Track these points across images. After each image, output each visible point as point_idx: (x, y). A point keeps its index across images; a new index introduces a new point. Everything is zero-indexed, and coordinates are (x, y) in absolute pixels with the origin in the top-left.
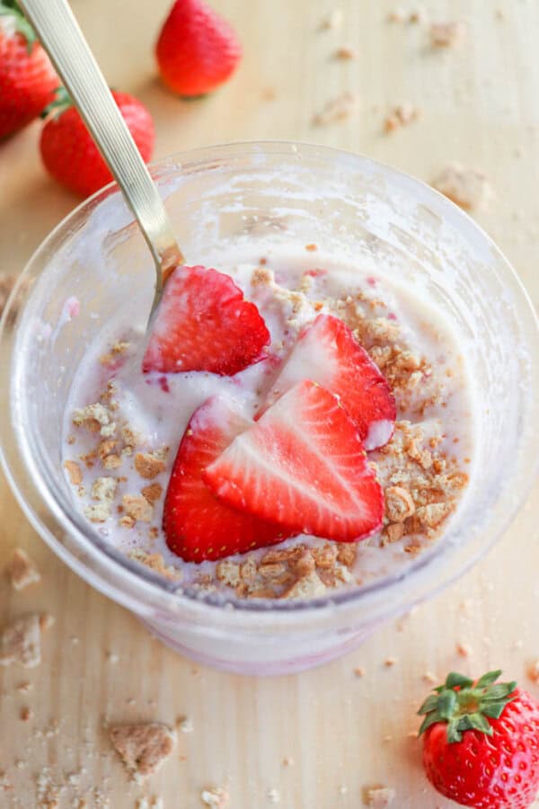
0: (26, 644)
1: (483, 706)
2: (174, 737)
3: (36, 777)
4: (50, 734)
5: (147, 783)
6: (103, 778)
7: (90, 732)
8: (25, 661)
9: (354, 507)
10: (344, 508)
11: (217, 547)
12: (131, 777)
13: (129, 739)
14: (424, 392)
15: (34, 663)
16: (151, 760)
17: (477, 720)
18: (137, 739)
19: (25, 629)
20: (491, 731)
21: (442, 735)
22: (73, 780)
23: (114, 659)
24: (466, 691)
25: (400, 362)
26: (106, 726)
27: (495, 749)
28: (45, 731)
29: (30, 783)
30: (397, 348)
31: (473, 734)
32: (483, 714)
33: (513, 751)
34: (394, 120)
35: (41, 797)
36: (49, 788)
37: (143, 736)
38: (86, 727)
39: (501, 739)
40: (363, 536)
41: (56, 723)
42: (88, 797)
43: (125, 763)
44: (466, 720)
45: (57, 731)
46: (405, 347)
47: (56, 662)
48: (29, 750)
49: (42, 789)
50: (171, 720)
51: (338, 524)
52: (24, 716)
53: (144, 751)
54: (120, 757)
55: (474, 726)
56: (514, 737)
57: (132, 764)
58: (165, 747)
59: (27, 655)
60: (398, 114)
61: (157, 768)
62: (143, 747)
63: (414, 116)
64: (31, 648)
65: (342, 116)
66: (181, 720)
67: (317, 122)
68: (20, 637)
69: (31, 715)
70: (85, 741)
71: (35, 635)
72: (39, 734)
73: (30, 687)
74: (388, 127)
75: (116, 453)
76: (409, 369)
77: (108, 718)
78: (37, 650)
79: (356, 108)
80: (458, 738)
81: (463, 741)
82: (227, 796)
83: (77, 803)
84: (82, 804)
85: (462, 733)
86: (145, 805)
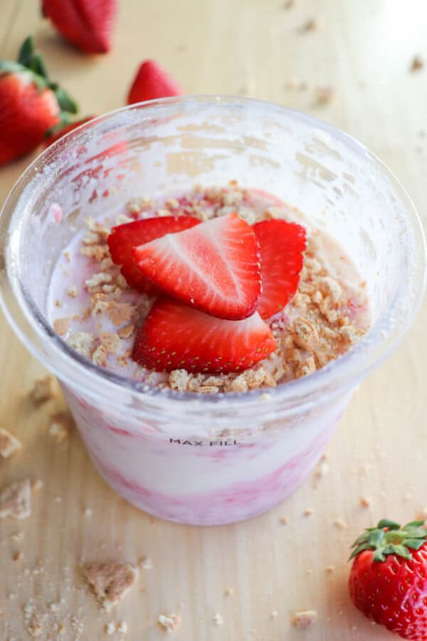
0: (19, 500)
1: (405, 541)
2: (136, 572)
3: (23, 607)
4: (36, 572)
5: (114, 611)
6: (78, 607)
7: (69, 569)
8: (17, 512)
13: (100, 573)
15: (25, 514)
16: (117, 590)
17: (400, 550)
18: (106, 573)
19: (19, 488)
23: (89, 513)
24: (393, 532)
26: (81, 565)
27: (412, 572)
28: (32, 569)
29: (18, 611)
31: (395, 558)
32: (406, 546)
35: (27, 622)
36: (34, 616)
37: (112, 570)
38: (65, 565)
39: (418, 565)
41: (41, 562)
42: (66, 622)
43: (96, 594)
44: (390, 548)
45: (42, 570)
47: (43, 515)
48: (19, 585)
49: (28, 616)
50: (134, 559)
52: (16, 557)
53: (112, 583)
54: (92, 587)
57: (102, 594)
58: (128, 579)
59: (20, 508)
61: (123, 596)
62: (111, 578)
64: (23, 503)
66: (141, 560)
68: (15, 494)
69: (22, 556)
70: (64, 577)
71: (26, 493)
72: (27, 572)
73: (22, 535)
77: (83, 559)
78: (28, 504)
80: (382, 558)
81: (385, 562)
82: (179, 619)
83: (56, 627)
84: (60, 627)
85: (386, 555)
86: (112, 628)
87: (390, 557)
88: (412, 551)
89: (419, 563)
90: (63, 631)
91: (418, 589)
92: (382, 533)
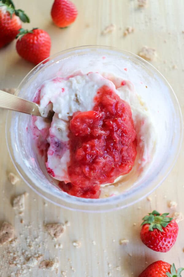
1: (161, 222)
2: (64, 227)
3: (26, 239)
4: (29, 227)
5: (58, 241)
6: (45, 239)
7: (41, 226)
12: (53, 239)
13: (52, 229)
16: (58, 234)
17: (159, 227)
18: (54, 229)
20: (162, 231)
22: (36, 240)
23: (46, 205)
24: (157, 217)
26: (45, 225)
27: (162, 236)
28: (28, 226)
29: (25, 240)
31: (157, 230)
32: (161, 225)
33: (167, 237)
34: (126, 32)
35: (28, 244)
36: (30, 242)
37: (56, 228)
38: (39, 224)
39: (165, 233)
41: (31, 224)
42: (41, 244)
43: (51, 235)
44: (156, 225)
45: (31, 226)
48: (24, 231)
49: (28, 242)
50: (63, 222)
52: (21, 221)
53: (56, 232)
54: (49, 234)
55: (158, 228)
57: (53, 236)
58: (62, 230)
60: (128, 30)
61: (60, 237)
62: (56, 231)
63: (133, 30)
65: (110, 32)
66: (66, 222)
67: (102, 34)
69: (23, 222)
70: (39, 229)
72: (26, 227)
73: (23, 214)
74: (125, 35)
77: (45, 222)
79: (115, 29)
80: (152, 230)
81: (153, 231)
82: (80, 244)
83: (38, 246)
84: (39, 246)
85: (154, 229)
86: (57, 247)
87: (155, 229)
88: (163, 228)
89: (165, 232)
90: (41, 248)
91: (164, 242)
92: (153, 217)
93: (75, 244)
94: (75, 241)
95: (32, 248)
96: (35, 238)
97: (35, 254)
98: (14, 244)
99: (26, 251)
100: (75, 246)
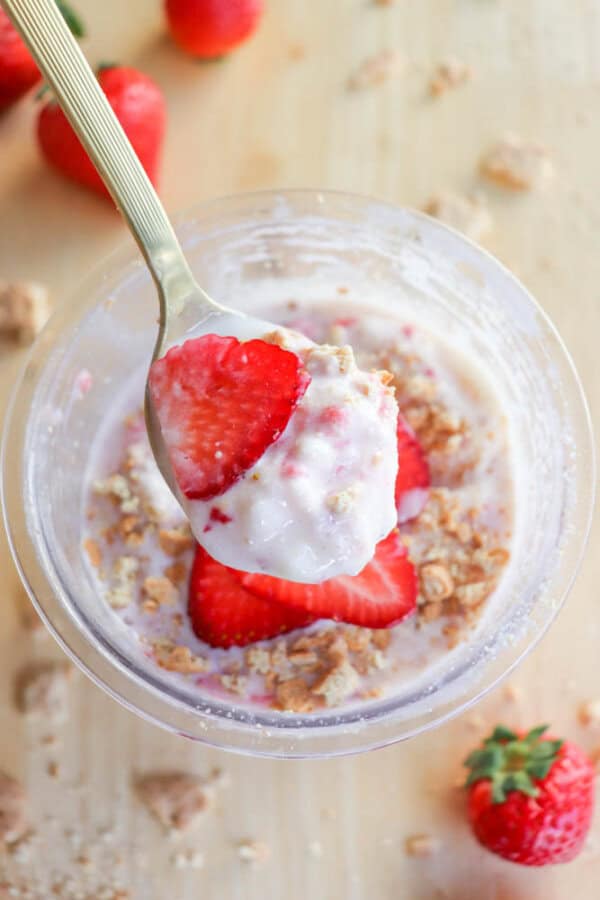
0: (50, 699)
1: (529, 764)
2: (209, 792)
3: (68, 833)
4: (81, 791)
5: (184, 840)
8: (50, 717)
9: (385, 590)
10: (375, 592)
11: (245, 633)
12: (165, 832)
13: (164, 796)
14: (463, 456)
15: (61, 718)
16: (185, 817)
17: (522, 779)
18: (172, 796)
20: (537, 793)
21: (486, 794)
24: (514, 746)
25: (437, 426)
28: (77, 787)
30: (435, 409)
31: (517, 794)
32: (529, 773)
33: (559, 813)
35: (75, 855)
36: (83, 845)
40: (395, 622)
41: (87, 779)
42: (123, 854)
43: (160, 820)
44: (511, 779)
45: (89, 788)
46: (443, 408)
49: (76, 847)
50: (206, 773)
51: (369, 611)
52: (52, 770)
53: (180, 808)
54: (155, 814)
55: (520, 788)
56: (560, 798)
57: (166, 820)
58: (200, 803)
59: (53, 709)
61: (193, 825)
62: (178, 804)
64: (57, 702)
66: (216, 773)
69: (60, 772)
70: (117, 796)
71: (60, 688)
73: (57, 743)
75: (138, 531)
76: (447, 433)
78: (64, 705)
80: (503, 799)
82: (266, 851)
85: (507, 793)
86: (182, 862)
87: (512, 795)
88: (538, 783)
90: (121, 866)
91: (551, 830)
92: (499, 750)
93: (246, 852)
94: (247, 842)
95: (91, 868)
96: (102, 830)
97: (101, 889)
98: (26, 854)
99: (67, 878)
100: (246, 861)
